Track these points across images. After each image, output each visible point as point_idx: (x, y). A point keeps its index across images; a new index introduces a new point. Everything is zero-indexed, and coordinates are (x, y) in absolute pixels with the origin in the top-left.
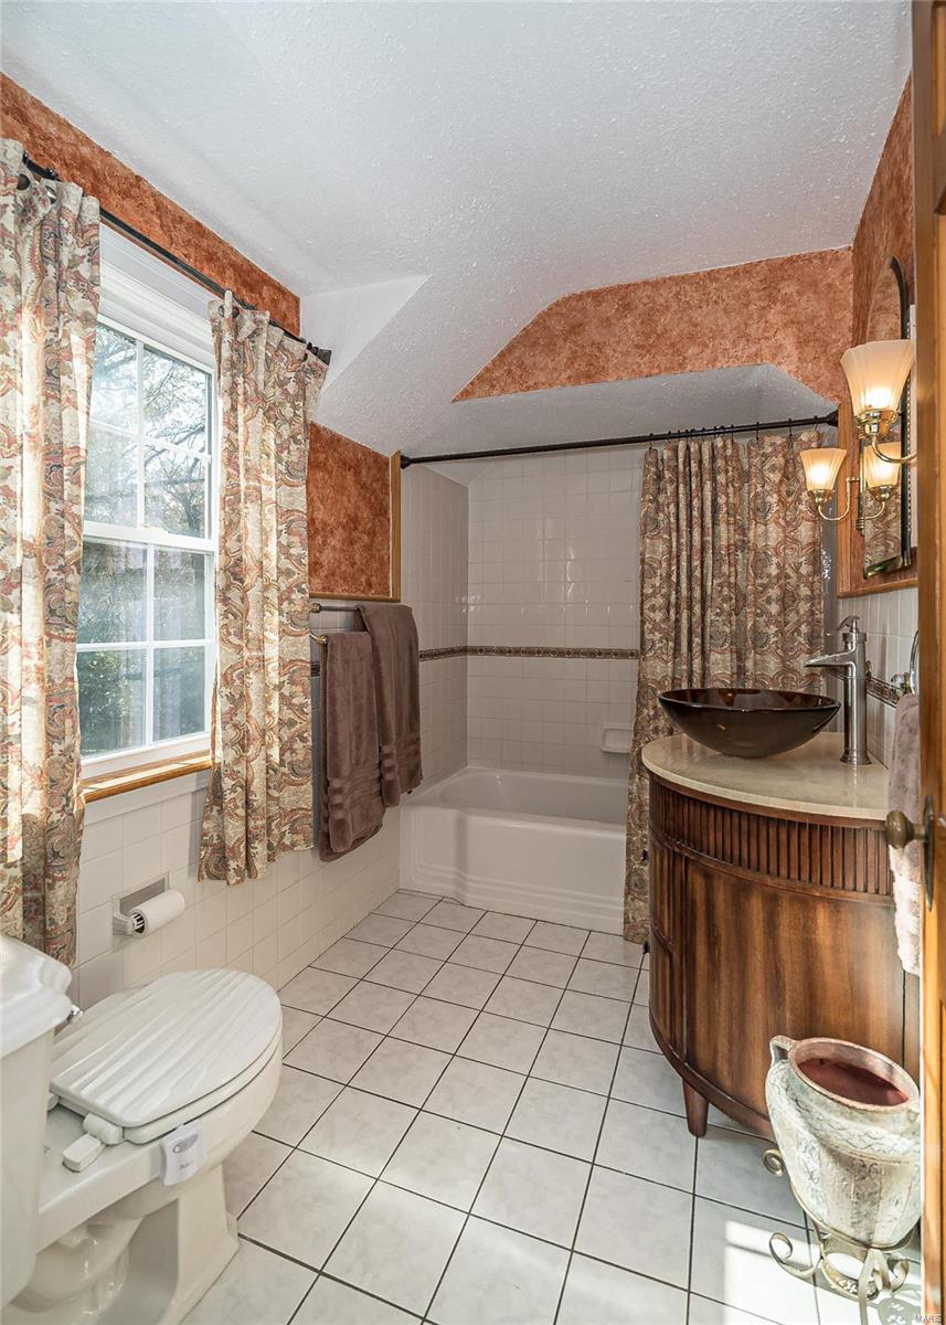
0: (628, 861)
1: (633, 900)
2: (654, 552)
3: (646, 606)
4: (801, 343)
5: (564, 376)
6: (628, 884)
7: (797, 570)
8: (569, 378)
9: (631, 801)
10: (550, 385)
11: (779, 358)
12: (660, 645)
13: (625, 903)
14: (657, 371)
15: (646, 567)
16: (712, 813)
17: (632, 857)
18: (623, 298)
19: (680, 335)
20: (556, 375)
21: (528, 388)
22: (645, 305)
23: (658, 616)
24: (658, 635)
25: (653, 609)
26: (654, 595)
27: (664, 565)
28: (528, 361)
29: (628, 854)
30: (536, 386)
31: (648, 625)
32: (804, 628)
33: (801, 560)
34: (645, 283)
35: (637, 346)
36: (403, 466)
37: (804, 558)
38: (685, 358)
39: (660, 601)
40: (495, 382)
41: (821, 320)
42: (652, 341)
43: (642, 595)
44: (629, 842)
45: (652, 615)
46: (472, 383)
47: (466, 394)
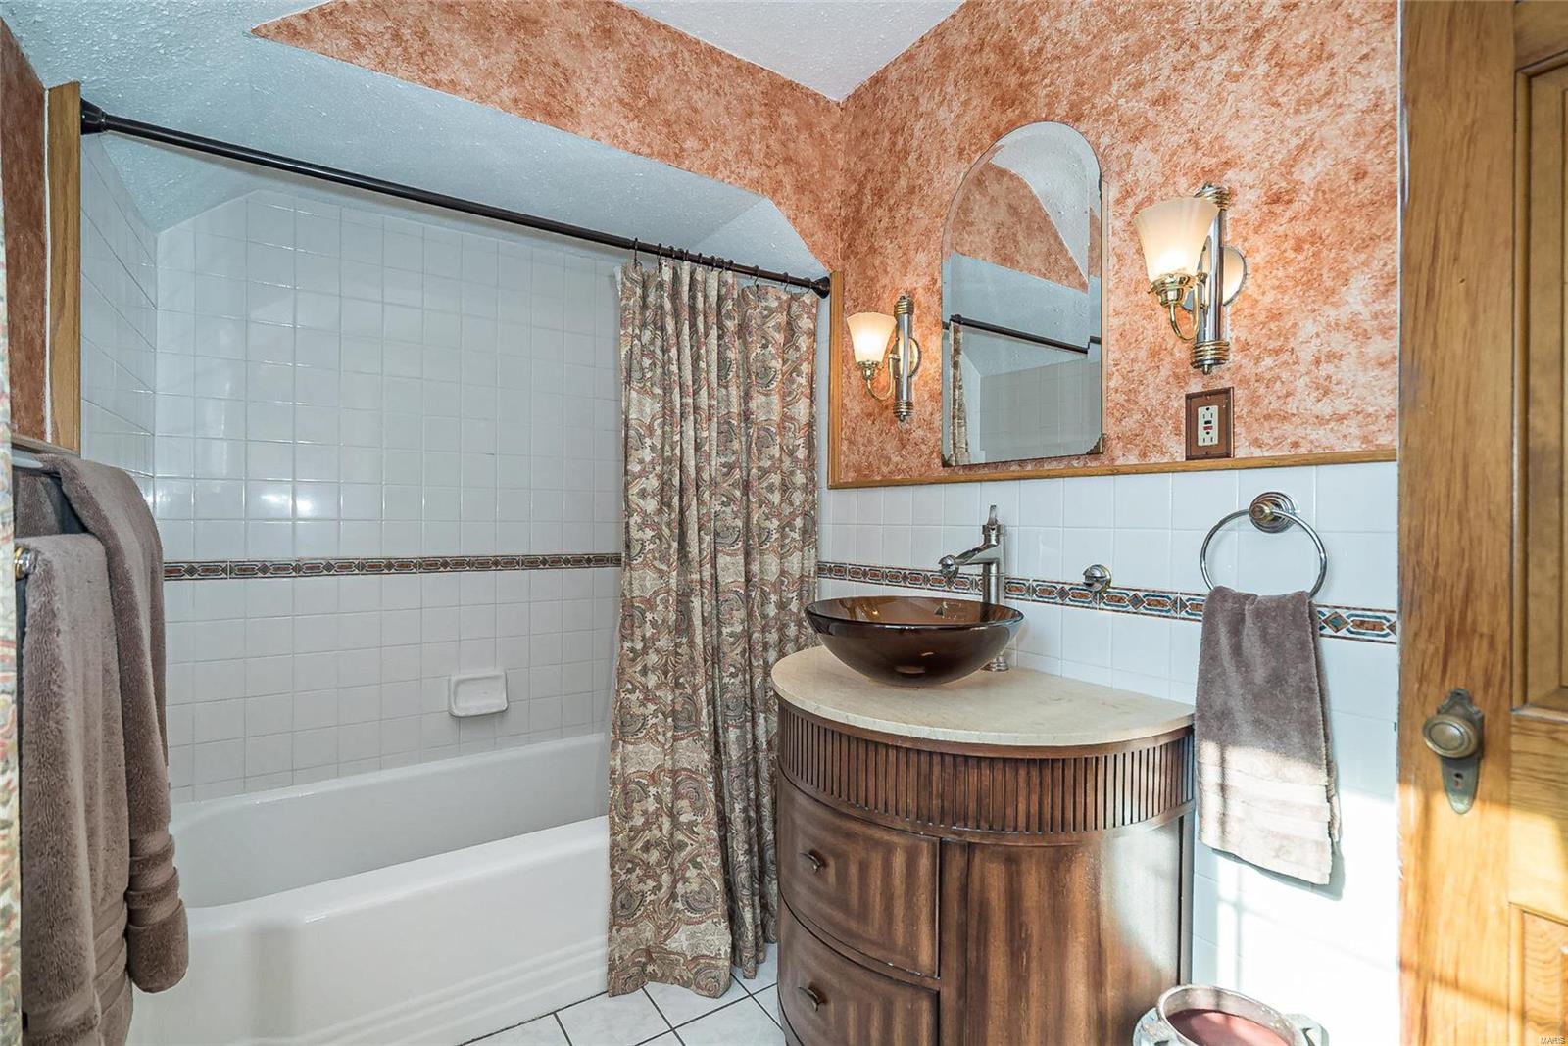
0: (613, 875)
1: (618, 931)
2: (641, 411)
3: (634, 490)
4: (800, 188)
5: (507, 93)
6: (613, 910)
7: (791, 453)
8: (516, 101)
9: (614, 783)
10: (480, 97)
11: (779, 195)
12: (652, 546)
13: (610, 940)
14: (648, 151)
15: (632, 433)
16: (1022, 772)
17: (617, 869)
18: (602, 17)
19: (677, 112)
20: (491, 84)
21: (438, 84)
22: (634, 46)
23: (651, 505)
24: (649, 533)
25: (643, 494)
26: (643, 474)
27: (659, 432)
28: (438, 36)
29: (612, 865)
30: (453, 86)
31: (636, 519)
32: (798, 522)
33: (797, 442)
34: (634, 14)
35: (621, 101)
36: (87, 128)
37: (802, 440)
38: (682, 150)
39: (653, 483)
40: (363, 41)
41: (815, 170)
42: (640, 104)
43: (626, 472)
44: (614, 846)
45: (641, 503)
46: (305, 16)
47: (290, 32)
